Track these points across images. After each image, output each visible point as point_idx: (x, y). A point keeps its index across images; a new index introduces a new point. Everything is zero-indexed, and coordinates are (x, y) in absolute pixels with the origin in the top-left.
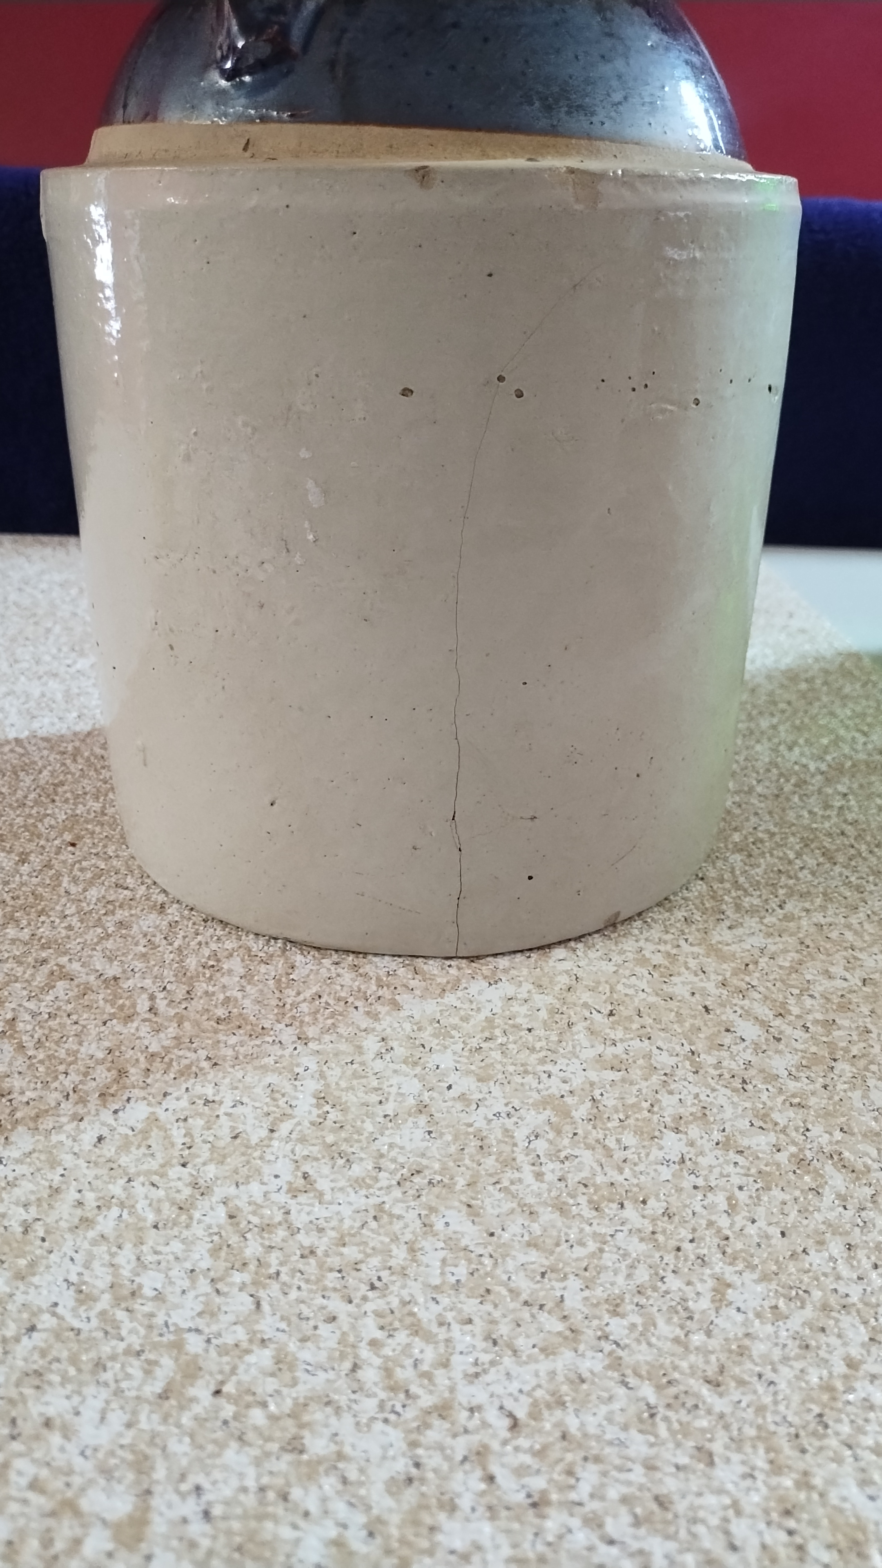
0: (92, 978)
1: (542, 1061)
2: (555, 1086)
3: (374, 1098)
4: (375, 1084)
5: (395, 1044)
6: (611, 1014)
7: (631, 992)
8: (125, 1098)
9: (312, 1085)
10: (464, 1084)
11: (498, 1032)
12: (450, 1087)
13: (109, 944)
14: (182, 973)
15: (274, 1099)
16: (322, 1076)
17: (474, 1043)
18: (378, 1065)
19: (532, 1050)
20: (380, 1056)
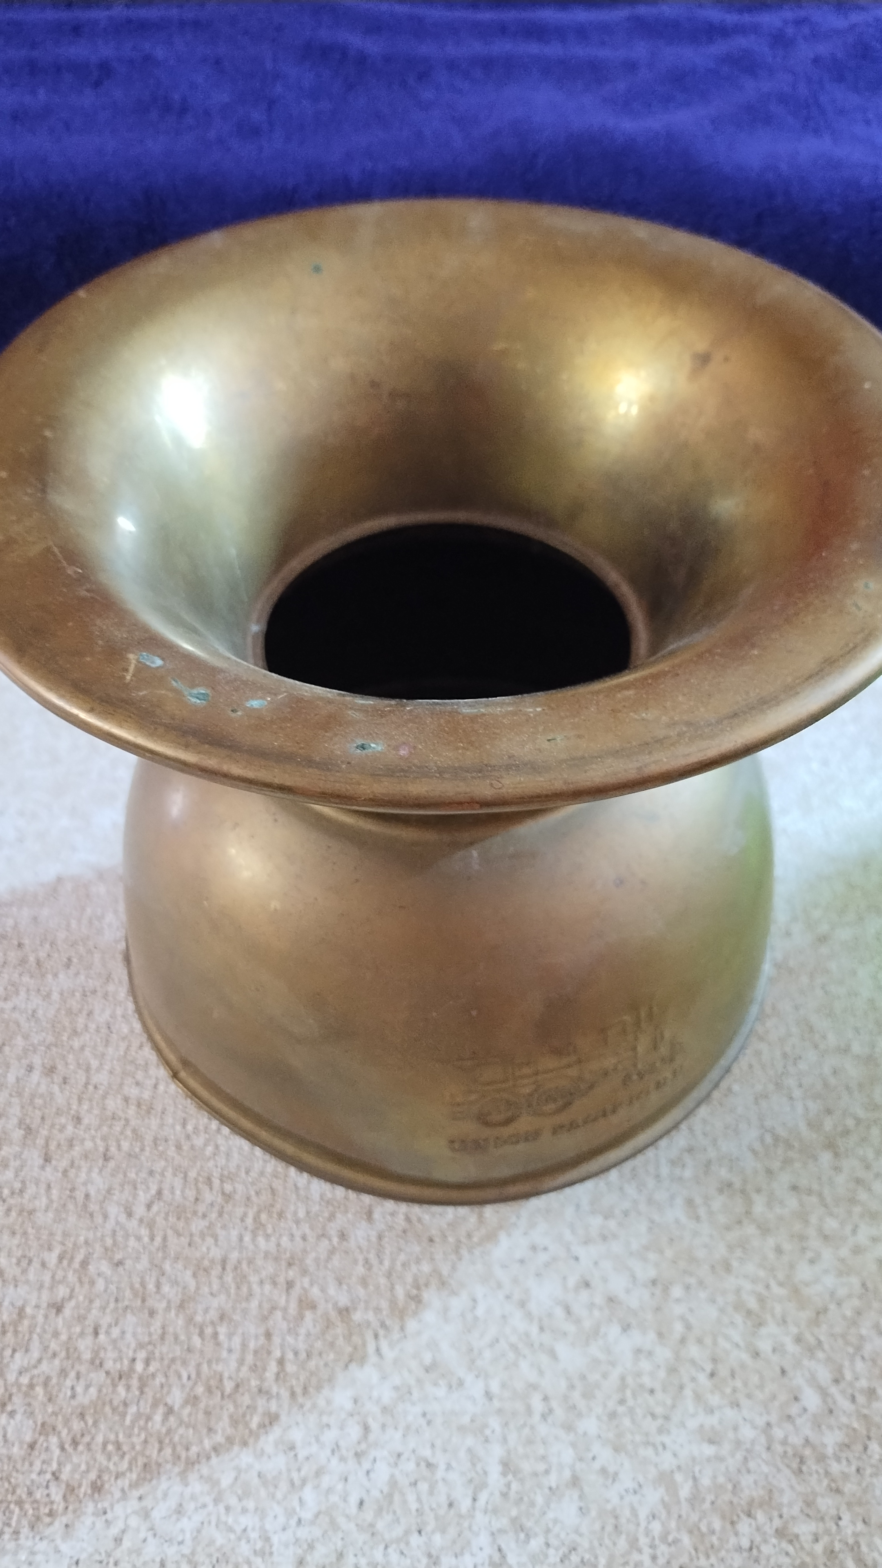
0: (330, 1306)
1: (661, 1431)
2: (667, 1462)
3: (541, 1467)
4: (541, 1451)
5: (554, 1404)
6: (712, 1375)
7: (728, 1346)
8: (371, 1457)
9: (497, 1451)
10: (605, 1455)
11: (628, 1393)
12: (594, 1458)
13: (336, 1262)
14: (393, 1303)
15: (474, 1465)
16: (505, 1440)
17: (611, 1405)
18: (543, 1429)
19: (653, 1416)
20: (544, 1417)
